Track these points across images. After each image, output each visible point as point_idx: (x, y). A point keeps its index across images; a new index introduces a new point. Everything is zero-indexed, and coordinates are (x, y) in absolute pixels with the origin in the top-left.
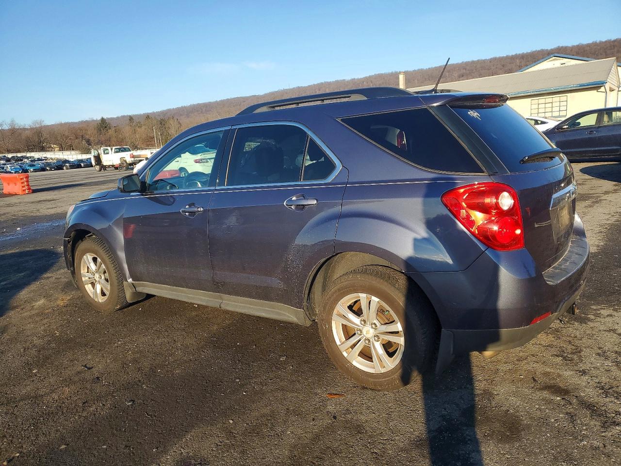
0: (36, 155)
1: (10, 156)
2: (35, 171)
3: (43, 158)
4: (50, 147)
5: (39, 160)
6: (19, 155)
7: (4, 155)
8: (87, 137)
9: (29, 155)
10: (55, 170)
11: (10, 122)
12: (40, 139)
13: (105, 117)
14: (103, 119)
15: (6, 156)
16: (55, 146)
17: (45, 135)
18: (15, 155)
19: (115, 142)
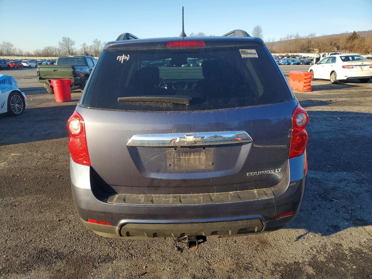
0: (303, 55)
1: (290, 54)
2: (294, 64)
3: (307, 57)
4: (313, 50)
5: (304, 58)
6: (295, 54)
7: (287, 54)
8: (338, 44)
9: (300, 54)
10: (305, 64)
11: (296, 35)
12: (309, 45)
13: (356, 31)
14: (354, 32)
15: (289, 55)
16: (316, 50)
17: (313, 43)
18: (293, 54)
19: (356, 48)
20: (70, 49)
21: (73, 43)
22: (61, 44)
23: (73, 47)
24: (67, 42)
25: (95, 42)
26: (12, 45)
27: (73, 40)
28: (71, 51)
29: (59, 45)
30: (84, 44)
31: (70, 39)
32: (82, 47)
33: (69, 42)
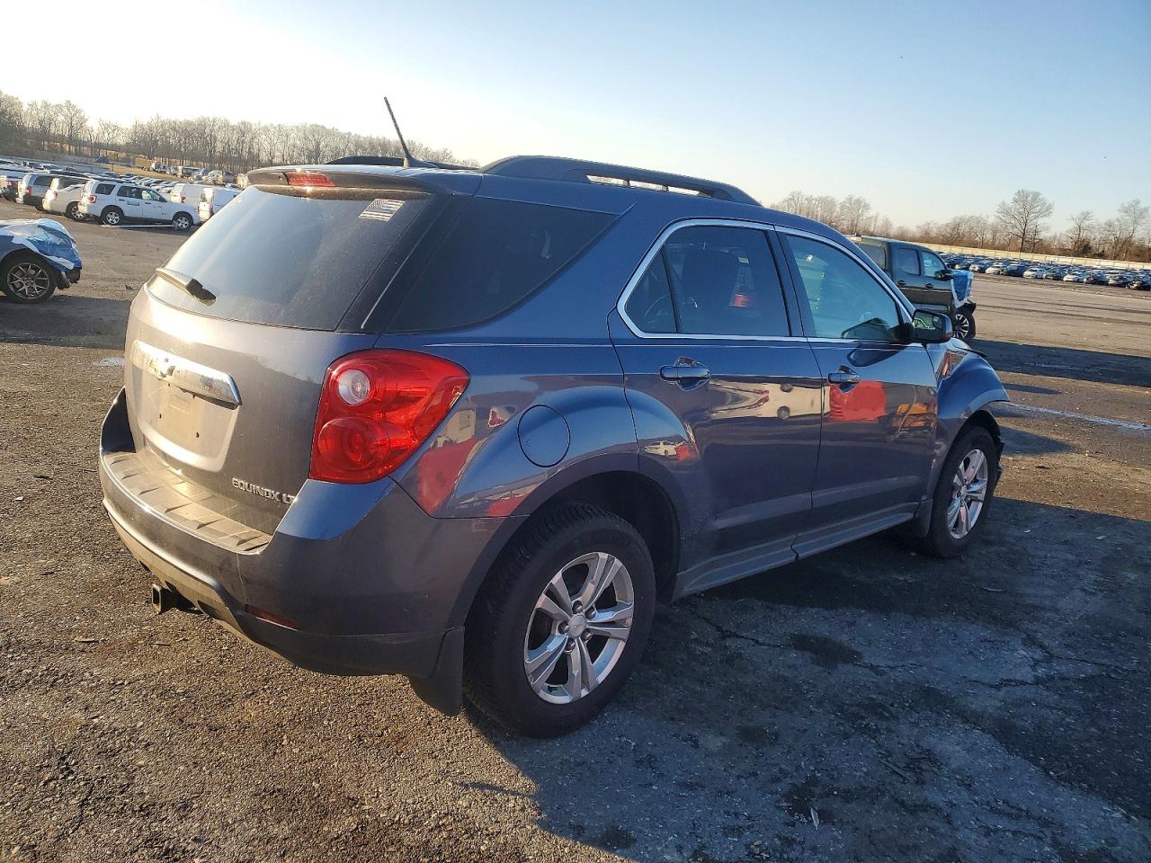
20: (1031, 226)
21: (1047, 211)
22: (1006, 212)
23: (1041, 221)
24: (1028, 203)
25: (1126, 212)
26: (866, 207)
27: (1049, 200)
28: (1029, 236)
29: (1000, 215)
30: (1086, 216)
31: (1041, 197)
32: (1072, 225)
33: (1032, 207)
